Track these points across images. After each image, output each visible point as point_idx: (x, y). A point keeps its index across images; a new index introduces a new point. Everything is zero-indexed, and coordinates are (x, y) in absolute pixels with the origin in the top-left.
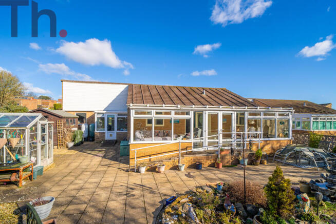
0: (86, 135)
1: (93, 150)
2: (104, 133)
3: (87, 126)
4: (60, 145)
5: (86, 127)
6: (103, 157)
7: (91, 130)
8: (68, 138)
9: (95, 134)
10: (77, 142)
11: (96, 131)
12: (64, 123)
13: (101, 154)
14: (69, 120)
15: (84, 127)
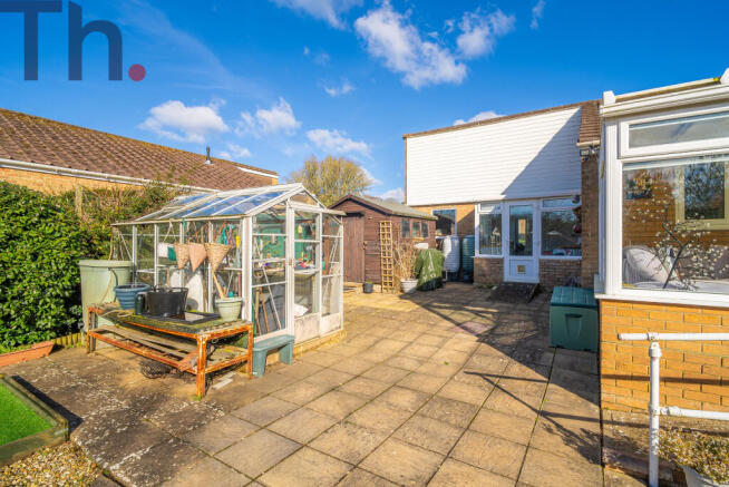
0: (453, 266)
1: (459, 307)
2: (501, 261)
3: (456, 242)
4: (385, 284)
5: (453, 244)
6: (482, 338)
7: (466, 252)
8: (403, 267)
9: (476, 262)
10: (425, 279)
11: (477, 255)
12: (395, 230)
13: (481, 325)
14: (411, 222)
15: (449, 244)
